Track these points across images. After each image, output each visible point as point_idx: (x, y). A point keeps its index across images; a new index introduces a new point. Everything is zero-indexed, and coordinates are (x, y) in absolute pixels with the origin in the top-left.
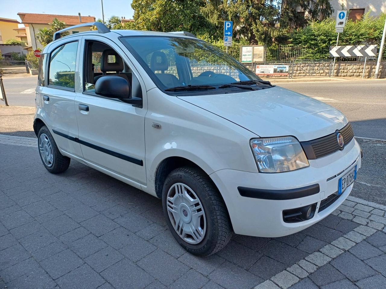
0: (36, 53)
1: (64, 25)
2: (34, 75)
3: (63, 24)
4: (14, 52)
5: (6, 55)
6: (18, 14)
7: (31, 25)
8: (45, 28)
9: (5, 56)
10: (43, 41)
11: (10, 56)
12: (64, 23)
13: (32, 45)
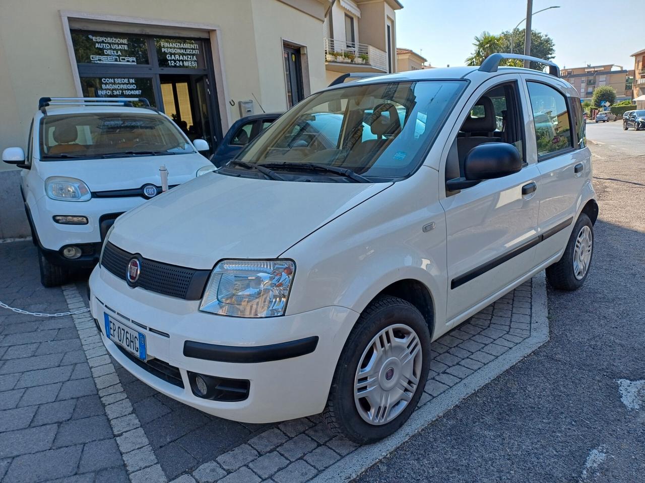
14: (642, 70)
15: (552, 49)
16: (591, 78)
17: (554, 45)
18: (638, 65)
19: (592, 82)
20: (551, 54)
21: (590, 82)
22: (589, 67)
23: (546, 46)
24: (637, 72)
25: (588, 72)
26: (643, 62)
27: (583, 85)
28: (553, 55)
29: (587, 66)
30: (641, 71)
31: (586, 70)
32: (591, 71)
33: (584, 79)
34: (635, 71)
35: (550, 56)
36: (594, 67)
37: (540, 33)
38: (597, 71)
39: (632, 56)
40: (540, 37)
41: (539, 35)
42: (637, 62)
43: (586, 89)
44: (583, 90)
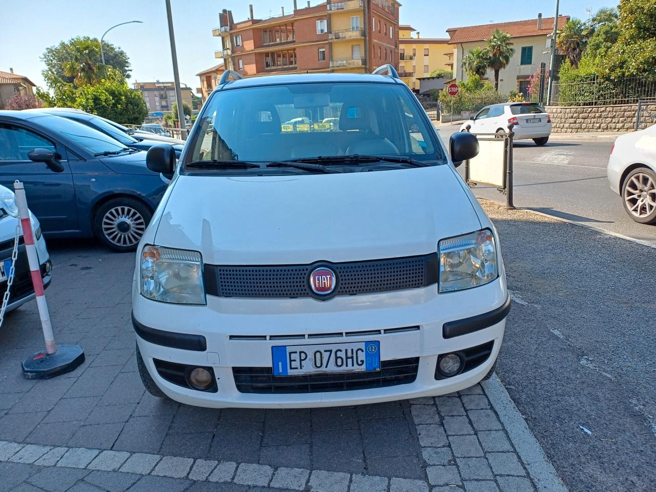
0: (451, 89)
1: (508, 38)
2: (444, 122)
3: (505, 37)
4: (434, 89)
5: (425, 93)
6: (447, 32)
7: (460, 45)
8: (478, 48)
9: (424, 95)
10: (471, 69)
11: (429, 95)
12: (508, 35)
13: (457, 76)
14: (208, 88)
15: (127, 62)
16: (162, 92)
17: (128, 58)
18: (203, 84)
19: (164, 96)
20: (128, 67)
21: (162, 96)
22: (158, 82)
23: (122, 58)
24: (204, 90)
25: (158, 87)
26: (207, 81)
27: (157, 99)
28: (129, 68)
29: (156, 82)
30: (207, 90)
31: (156, 85)
32: (161, 87)
33: (156, 93)
34: (201, 88)
35: (126, 68)
36: (163, 83)
37: (112, 45)
38: (166, 87)
39: (197, 75)
40: (113, 49)
41: (112, 46)
42: (202, 81)
43: (160, 103)
44: (157, 104)
